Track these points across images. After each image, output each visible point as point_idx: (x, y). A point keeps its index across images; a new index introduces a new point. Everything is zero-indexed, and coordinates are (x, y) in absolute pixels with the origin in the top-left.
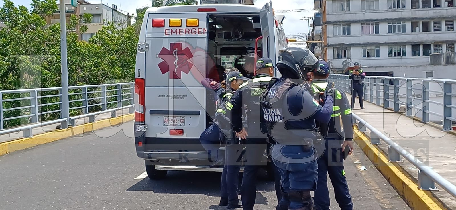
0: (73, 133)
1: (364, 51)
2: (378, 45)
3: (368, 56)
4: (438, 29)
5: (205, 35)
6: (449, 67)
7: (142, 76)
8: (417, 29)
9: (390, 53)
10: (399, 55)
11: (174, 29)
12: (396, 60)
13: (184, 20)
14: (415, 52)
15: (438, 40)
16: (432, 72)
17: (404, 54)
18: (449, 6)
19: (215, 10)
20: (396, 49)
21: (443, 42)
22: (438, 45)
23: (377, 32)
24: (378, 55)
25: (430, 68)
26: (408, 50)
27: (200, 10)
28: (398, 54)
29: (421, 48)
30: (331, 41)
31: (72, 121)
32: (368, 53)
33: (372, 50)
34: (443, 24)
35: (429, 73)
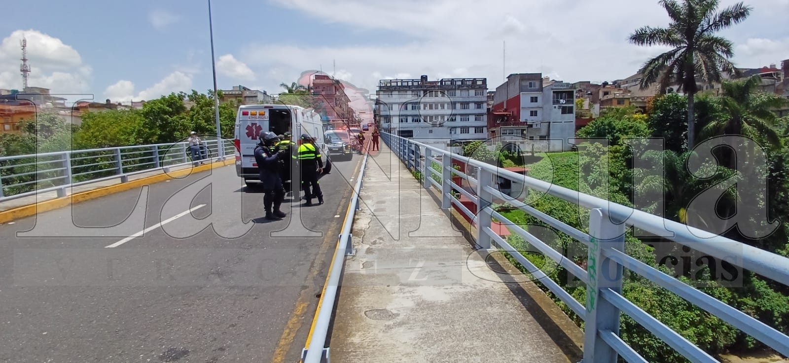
0: (225, 164)
1: (399, 119)
2: (407, 116)
3: (402, 121)
4: (437, 108)
5: (268, 119)
7: (238, 139)
8: (426, 108)
9: (413, 120)
10: (417, 121)
11: (253, 116)
12: (416, 124)
13: (258, 112)
14: (425, 120)
15: (436, 114)
16: (432, 131)
17: (420, 121)
18: (442, 96)
19: (272, 107)
20: (416, 118)
21: (439, 115)
22: (437, 116)
23: (407, 109)
24: (407, 121)
25: (431, 129)
26: (422, 119)
27: (266, 107)
29: (428, 118)
30: (382, 113)
31: (224, 158)
33: (404, 118)
34: (439, 105)
35: (431, 131)
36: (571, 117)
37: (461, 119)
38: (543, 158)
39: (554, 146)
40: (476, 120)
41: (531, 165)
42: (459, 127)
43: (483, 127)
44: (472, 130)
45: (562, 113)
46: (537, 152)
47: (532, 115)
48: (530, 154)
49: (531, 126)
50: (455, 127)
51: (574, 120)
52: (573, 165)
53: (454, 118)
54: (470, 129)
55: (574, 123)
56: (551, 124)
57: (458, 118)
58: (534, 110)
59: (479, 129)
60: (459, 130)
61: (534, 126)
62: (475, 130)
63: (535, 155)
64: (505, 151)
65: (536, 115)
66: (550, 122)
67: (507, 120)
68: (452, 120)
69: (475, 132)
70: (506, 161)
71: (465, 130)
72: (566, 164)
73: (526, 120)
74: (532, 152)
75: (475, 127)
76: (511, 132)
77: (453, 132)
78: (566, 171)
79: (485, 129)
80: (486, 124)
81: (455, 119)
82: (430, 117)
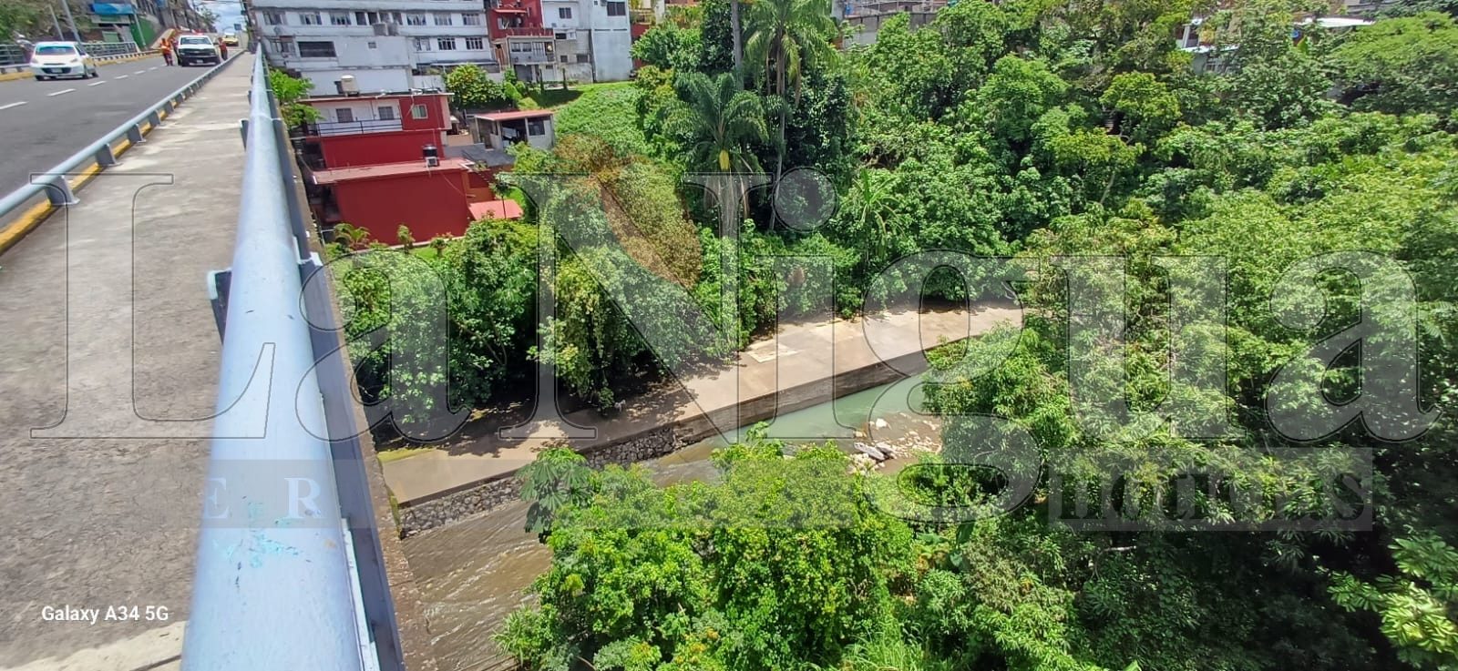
1: (301, 17)
2: (317, 10)
3: (308, 22)
6: (391, 37)
9: (333, 20)
12: (341, 28)
14: (360, 21)
15: (382, 8)
16: (374, 43)
17: (349, 22)
20: (338, 16)
21: (388, 10)
22: (384, 13)
24: (319, 22)
25: (372, 40)
26: (353, 17)
28: (342, 22)
29: (366, 16)
32: (307, 20)
33: (311, 15)
35: (372, 45)
36: (623, 21)
37: (436, 20)
38: (581, 93)
39: (601, 72)
40: (465, 23)
41: (564, 106)
42: (434, 37)
43: (481, 37)
44: (461, 44)
45: (609, 14)
46: (571, 84)
47: (562, 16)
48: (560, 87)
49: (562, 36)
50: (427, 37)
51: (628, 26)
52: (625, 103)
53: (421, 19)
54: (456, 40)
55: (629, 31)
56: (593, 32)
57: (430, 18)
58: (564, 6)
59: (474, 42)
60: (434, 44)
61: (568, 37)
62: (468, 43)
63: (569, 88)
64: (519, 83)
65: (569, 16)
66: (590, 31)
67: (521, 25)
68: (417, 22)
69: (468, 48)
70: (524, 101)
71: (447, 43)
72: (615, 101)
73: (554, 25)
74: (564, 83)
75: (467, 38)
76: (527, 46)
77: (423, 47)
78: (615, 112)
79: (485, 42)
80: (485, 31)
81: (424, 21)
82: (370, 14)
